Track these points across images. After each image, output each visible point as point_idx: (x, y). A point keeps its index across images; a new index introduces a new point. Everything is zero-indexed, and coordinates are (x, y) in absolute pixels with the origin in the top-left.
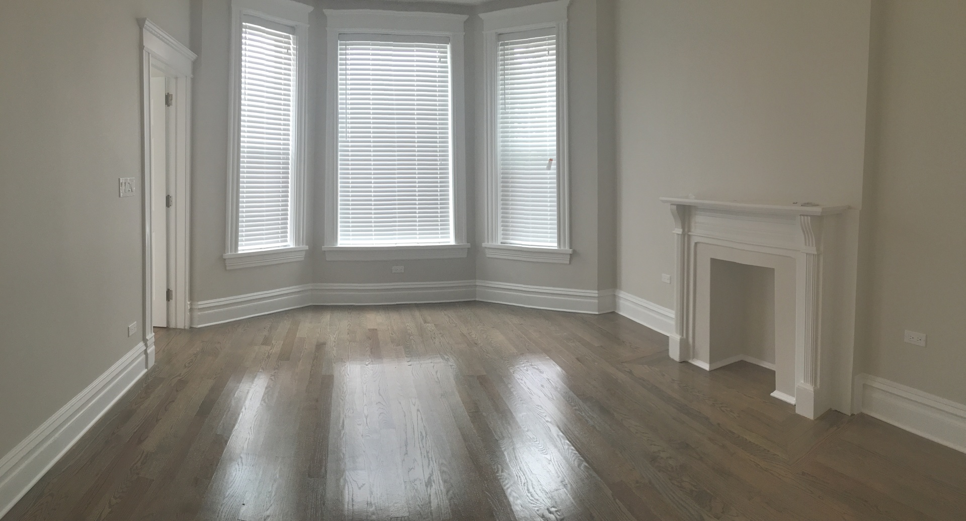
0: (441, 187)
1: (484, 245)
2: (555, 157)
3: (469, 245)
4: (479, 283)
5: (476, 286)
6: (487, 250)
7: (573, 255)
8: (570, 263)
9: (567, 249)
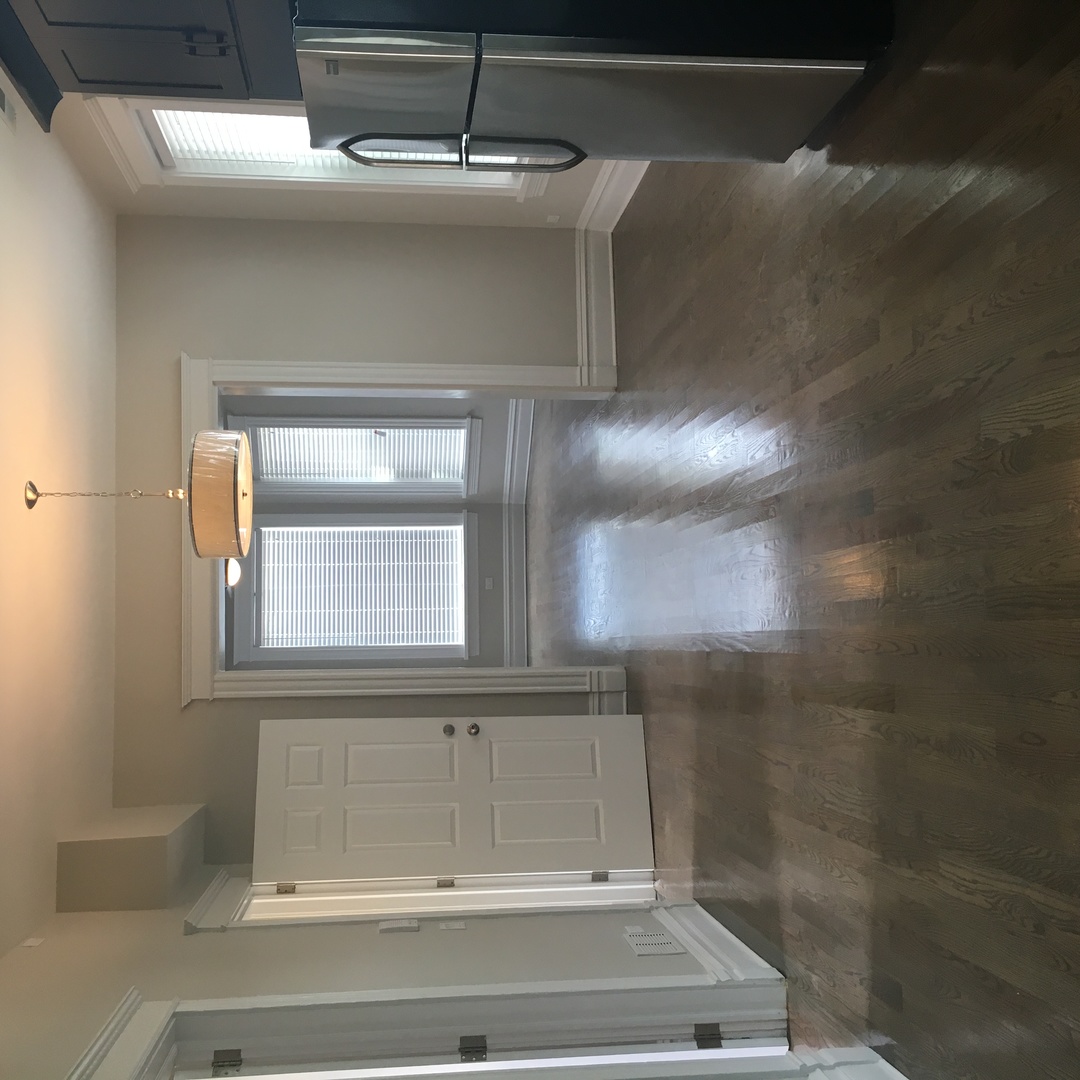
0: (403, 538)
1: (464, 496)
2: (373, 430)
3: (465, 511)
4: (506, 501)
5: (509, 504)
6: (470, 494)
7: (472, 415)
8: (482, 419)
9: (467, 421)
